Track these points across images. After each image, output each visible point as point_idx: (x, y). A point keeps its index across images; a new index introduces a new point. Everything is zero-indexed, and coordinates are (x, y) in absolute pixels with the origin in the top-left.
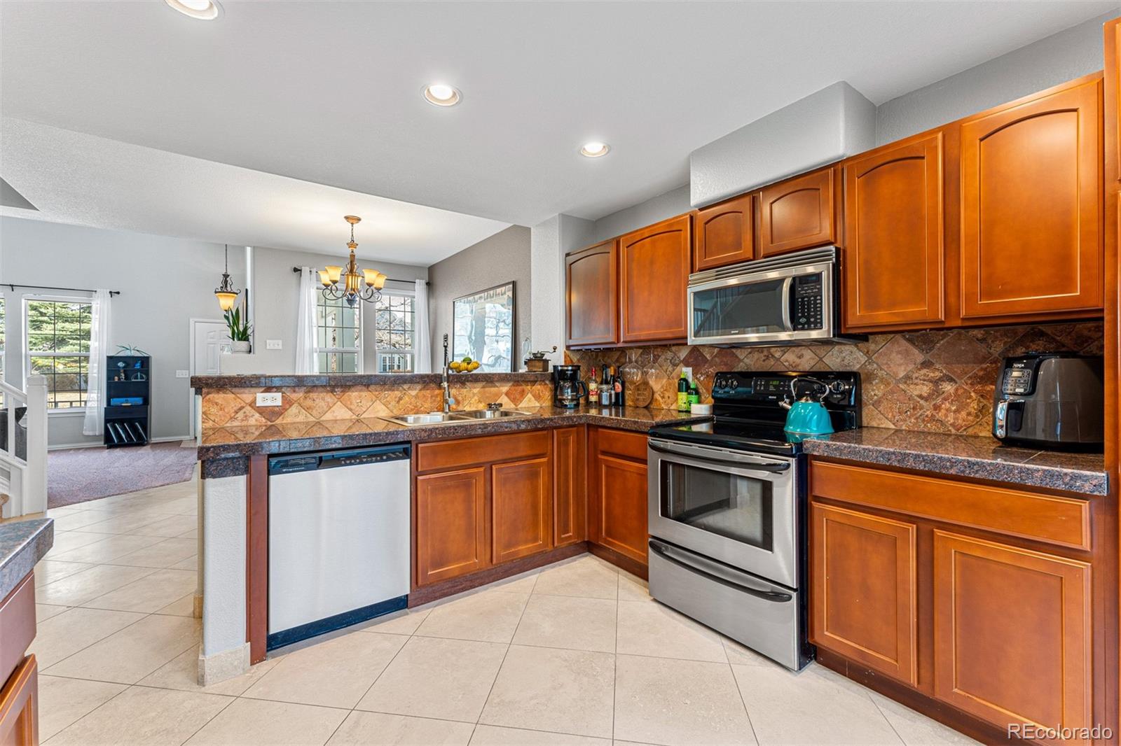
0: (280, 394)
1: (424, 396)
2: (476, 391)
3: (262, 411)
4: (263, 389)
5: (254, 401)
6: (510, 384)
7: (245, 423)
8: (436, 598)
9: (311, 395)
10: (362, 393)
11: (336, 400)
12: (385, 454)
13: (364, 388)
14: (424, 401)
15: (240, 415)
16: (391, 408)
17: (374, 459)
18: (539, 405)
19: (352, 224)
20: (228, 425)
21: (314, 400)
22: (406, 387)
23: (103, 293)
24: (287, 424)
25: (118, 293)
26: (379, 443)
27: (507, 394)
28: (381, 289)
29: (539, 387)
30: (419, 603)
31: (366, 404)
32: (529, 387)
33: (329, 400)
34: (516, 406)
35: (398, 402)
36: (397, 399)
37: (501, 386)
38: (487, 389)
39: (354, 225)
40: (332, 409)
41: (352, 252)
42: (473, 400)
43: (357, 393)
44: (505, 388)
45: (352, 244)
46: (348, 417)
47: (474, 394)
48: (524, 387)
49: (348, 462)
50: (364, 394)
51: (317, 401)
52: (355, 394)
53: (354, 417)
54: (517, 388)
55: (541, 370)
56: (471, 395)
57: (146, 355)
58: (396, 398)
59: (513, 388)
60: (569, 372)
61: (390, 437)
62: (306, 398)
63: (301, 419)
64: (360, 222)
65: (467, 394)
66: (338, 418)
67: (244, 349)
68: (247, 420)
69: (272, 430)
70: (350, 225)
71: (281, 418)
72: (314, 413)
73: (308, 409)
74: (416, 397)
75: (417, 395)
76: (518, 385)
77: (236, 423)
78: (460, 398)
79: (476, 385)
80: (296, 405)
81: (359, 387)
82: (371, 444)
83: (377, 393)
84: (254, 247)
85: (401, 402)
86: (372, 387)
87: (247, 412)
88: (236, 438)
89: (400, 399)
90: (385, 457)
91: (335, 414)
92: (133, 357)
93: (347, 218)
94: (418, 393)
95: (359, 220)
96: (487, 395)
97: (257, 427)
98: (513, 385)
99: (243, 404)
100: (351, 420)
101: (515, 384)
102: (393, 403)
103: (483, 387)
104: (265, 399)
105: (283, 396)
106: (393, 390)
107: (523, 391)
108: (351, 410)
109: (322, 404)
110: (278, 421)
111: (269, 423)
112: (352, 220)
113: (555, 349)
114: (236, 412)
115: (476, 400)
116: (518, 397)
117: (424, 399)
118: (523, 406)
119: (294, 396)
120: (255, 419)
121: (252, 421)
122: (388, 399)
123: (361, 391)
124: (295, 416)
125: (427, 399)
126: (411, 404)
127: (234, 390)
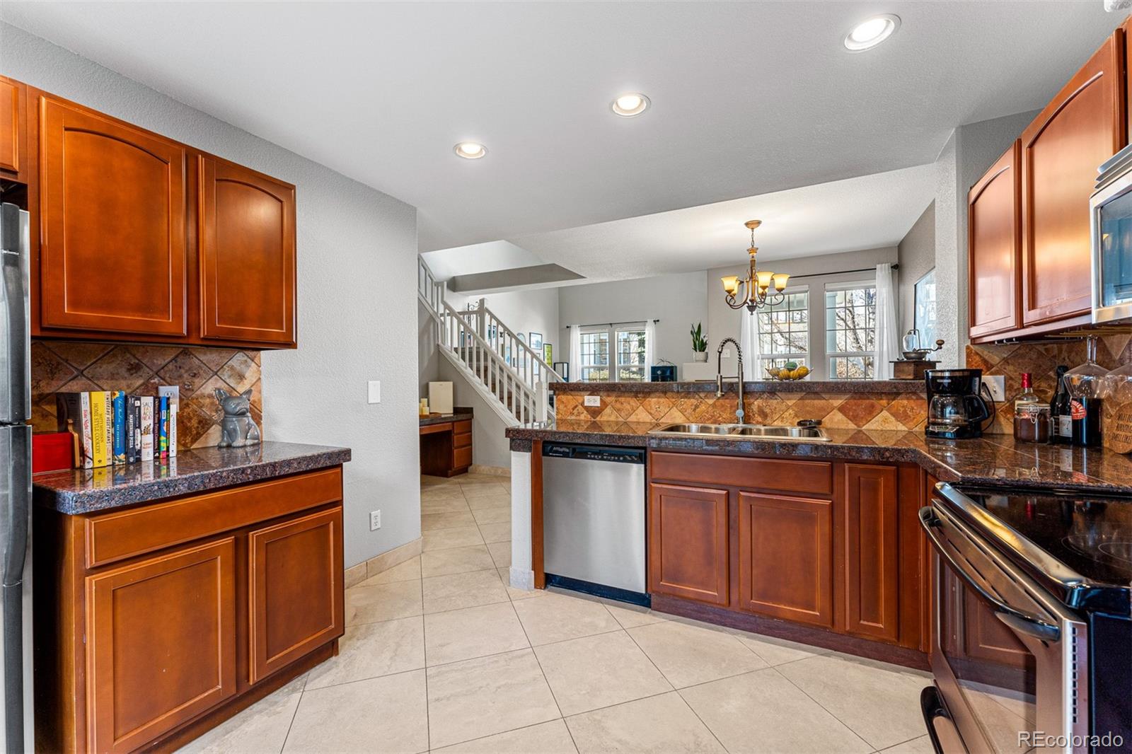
0: (599, 397)
1: (723, 406)
2: (790, 403)
3: (587, 408)
4: (589, 393)
5: (583, 402)
6: (847, 396)
7: (578, 418)
8: (679, 614)
9: (620, 399)
10: (660, 400)
11: (639, 404)
12: (623, 456)
13: (662, 395)
14: (722, 411)
15: (575, 411)
16: (688, 415)
17: (613, 458)
18: (906, 429)
19: (753, 229)
20: (569, 418)
21: (622, 403)
22: (702, 395)
23: (650, 322)
24: (604, 421)
25: (658, 321)
26: (613, 444)
27: (842, 409)
28: (782, 289)
29: (905, 402)
30: (662, 610)
31: (664, 409)
32: (884, 402)
33: (634, 404)
34: (859, 426)
35: (694, 410)
36: (693, 407)
37: (830, 398)
38: (807, 401)
39: (755, 230)
40: (636, 412)
41: (753, 257)
42: (787, 414)
43: (655, 399)
44: (838, 402)
45: (753, 250)
46: (649, 421)
47: (788, 408)
48: (875, 401)
49: (593, 456)
50: (662, 400)
51: (625, 404)
52: (654, 400)
53: (654, 421)
54: (860, 402)
55: (911, 377)
56: (784, 407)
57: (669, 365)
58: (692, 405)
59: (852, 402)
60: (946, 381)
61: (622, 441)
62: (616, 401)
63: (613, 418)
64: (761, 225)
65: (777, 406)
66: (641, 420)
67: (702, 359)
68: (579, 416)
69: (594, 425)
70: (750, 230)
71: (600, 416)
72: (623, 414)
73: (618, 410)
74: (714, 405)
75: (714, 403)
76: (860, 398)
77: (573, 417)
78: (767, 411)
79: (790, 396)
80: (610, 406)
81: (657, 394)
82: (607, 443)
83: (674, 400)
84: (708, 270)
85: (698, 410)
86: (669, 394)
87: (580, 410)
88: (574, 429)
89: (697, 407)
90: (621, 458)
91: (638, 417)
92: (666, 367)
93: (747, 224)
94: (715, 402)
95: (759, 223)
96: (808, 408)
97: (586, 422)
98: (852, 398)
99: (577, 403)
100: (651, 423)
101: (857, 396)
102: (689, 411)
103: (801, 399)
104: (589, 401)
105: (601, 399)
106: (689, 398)
107: (873, 406)
108: (651, 414)
109: (628, 407)
110: (598, 419)
111: (593, 419)
112: (752, 225)
113: (940, 344)
114: (573, 409)
115: (790, 414)
116: (862, 414)
117: (722, 409)
118: (873, 428)
119: (608, 400)
120: (585, 416)
121: (582, 417)
122: (684, 406)
123: (659, 397)
124: (608, 416)
125: (725, 409)
126: (708, 412)
127: (573, 393)
